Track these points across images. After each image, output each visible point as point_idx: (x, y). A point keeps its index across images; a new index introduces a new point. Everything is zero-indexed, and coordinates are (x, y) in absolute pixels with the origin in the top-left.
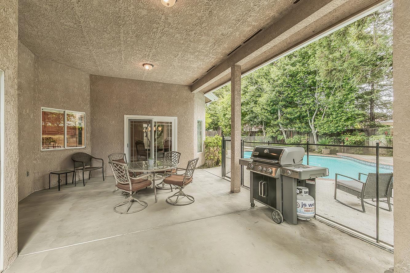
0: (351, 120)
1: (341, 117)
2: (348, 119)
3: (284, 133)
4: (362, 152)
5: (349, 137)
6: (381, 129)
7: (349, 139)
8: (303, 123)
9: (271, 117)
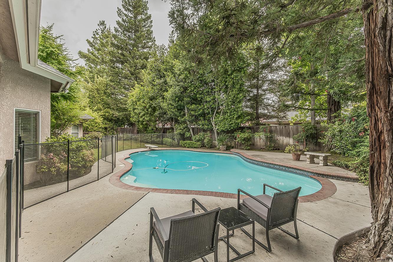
0: (241, 118)
1: (233, 115)
2: (239, 117)
3: (191, 130)
4: (249, 148)
5: (240, 134)
6: (261, 126)
7: (240, 136)
8: (206, 121)
9: (177, 113)
